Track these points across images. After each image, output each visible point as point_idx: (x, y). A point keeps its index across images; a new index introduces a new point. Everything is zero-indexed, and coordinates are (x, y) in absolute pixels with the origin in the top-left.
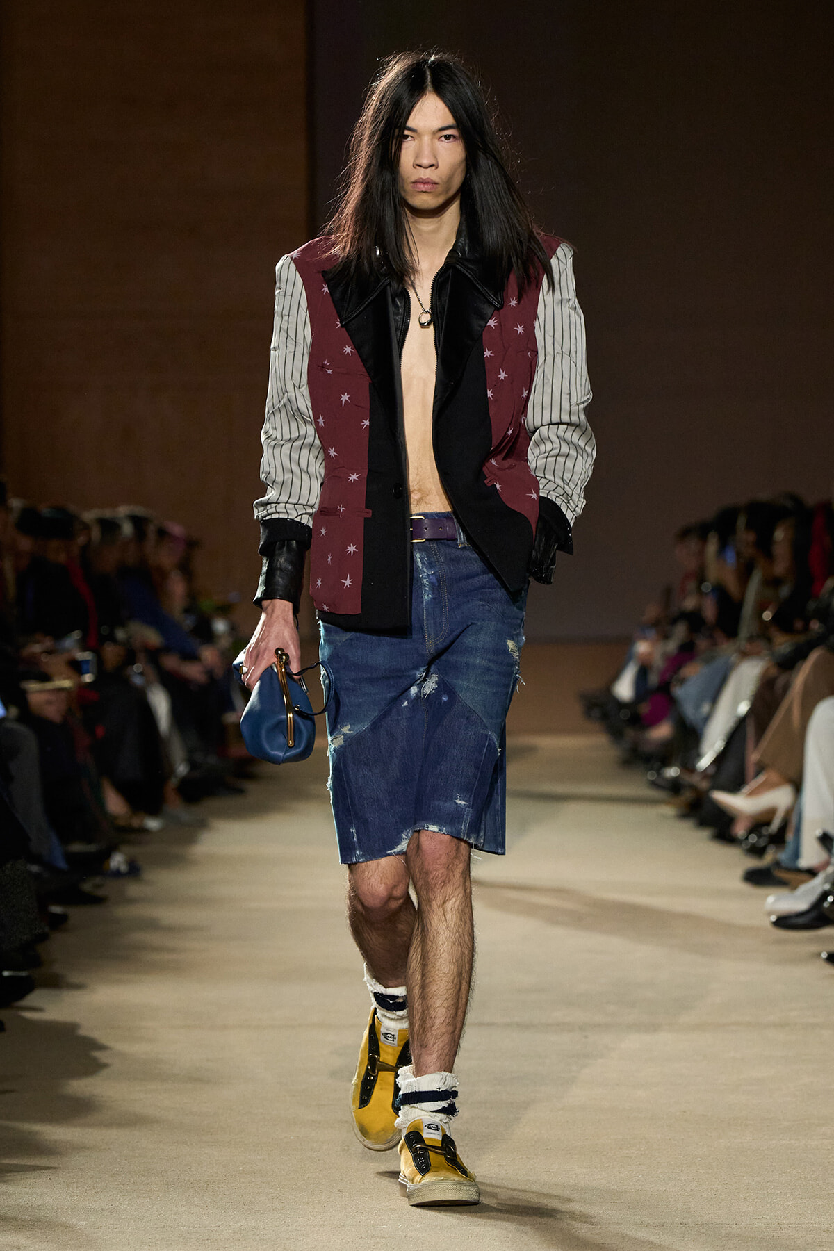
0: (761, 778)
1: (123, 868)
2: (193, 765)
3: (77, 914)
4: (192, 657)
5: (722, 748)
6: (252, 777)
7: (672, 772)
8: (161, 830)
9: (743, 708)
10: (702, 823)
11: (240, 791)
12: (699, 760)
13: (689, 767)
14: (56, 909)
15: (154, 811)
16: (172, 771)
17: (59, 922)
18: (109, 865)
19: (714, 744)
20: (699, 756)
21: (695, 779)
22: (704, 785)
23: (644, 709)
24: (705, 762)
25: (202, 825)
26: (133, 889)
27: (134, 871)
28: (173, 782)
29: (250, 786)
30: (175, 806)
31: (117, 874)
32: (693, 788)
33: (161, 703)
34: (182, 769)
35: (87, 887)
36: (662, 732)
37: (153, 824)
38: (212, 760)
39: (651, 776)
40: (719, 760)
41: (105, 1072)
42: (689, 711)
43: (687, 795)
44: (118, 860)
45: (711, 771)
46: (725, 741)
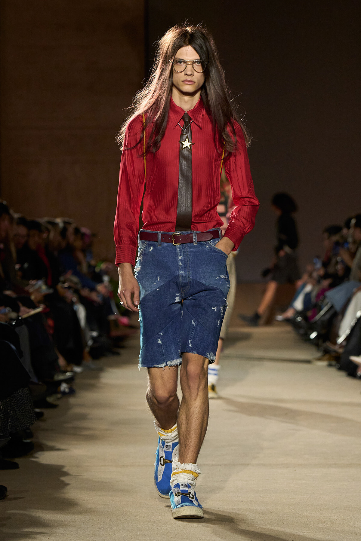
1: (67, 390)
2: (95, 341)
3: (47, 412)
4: (93, 289)
5: (349, 333)
6: (123, 347)
8: (81, 373)
9: (359, 314)
11: (118, 354)
12: (339, 339)
13: (333, 342)
14: (37, 410)
15: (78, 364)
16: (86, 344)
17: (40, 416)
18: (60, 388)
19: (346, 331)
20: (338, 336)
21: (336, 348)
22: (341, 351)
24: (341, 340)
25: (101, 370)
26: (72, 400)
27: (72, 392)
28: (87, 350)
29: (122, 351)
30: (88, 361)
31: (64, 393)
33: (82, 313)
34: (90, 344)
35: (50, 400)
37: (78, 369)
38: (105, 339)
40: (348, 338)
44: (64, 387)
45: (344, 344)
46: (350, 330)
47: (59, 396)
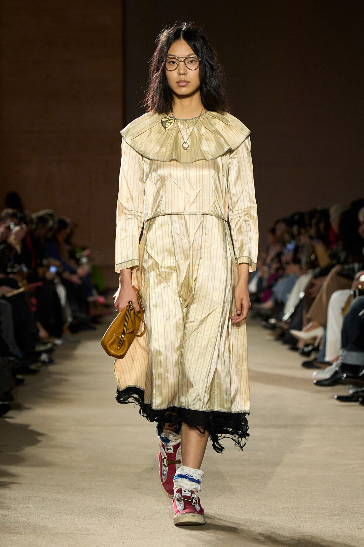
0: (310, 325)
1: (47, 360)
2: (74, 317)
3: (27, 378)
4: (73, 272)
5: (293, 311)
6: (99, 323)
7: (273, 321)
8: (61, 345)
9: (302, 295)
10: (285, 342)
11: (94, 329)
12: (284, 316)
13: (279, 319)
14: (19, 377)
15: (59, 336)
16: (66, 320)
17: (20, 382)
18: (41, 358)
19: (290, 310)
20: (283, 314)
21: (282, 324)
22: (286, 327)
23: (262, 295)
24: (286, 317)
25: (78, 342)
26: (51, 368)
27: (51, 362)
28: (67, 325)
29: (98, 327)
30: (67, 334)
31: (44, 363)
32: (282, 328)
33: (62, 292)
34: (70, 319)
35: (33, 367)
36: (268, 305)
37: (58, 342)
38: (83, 315)
39: (264, 323)
40: (292, 316)
41: (39, 444)
42: (279, 296)
43: (279, 331)
44: (44, 357)
45: (289, 321)
46: (294, 308)
47: (39, 364)
